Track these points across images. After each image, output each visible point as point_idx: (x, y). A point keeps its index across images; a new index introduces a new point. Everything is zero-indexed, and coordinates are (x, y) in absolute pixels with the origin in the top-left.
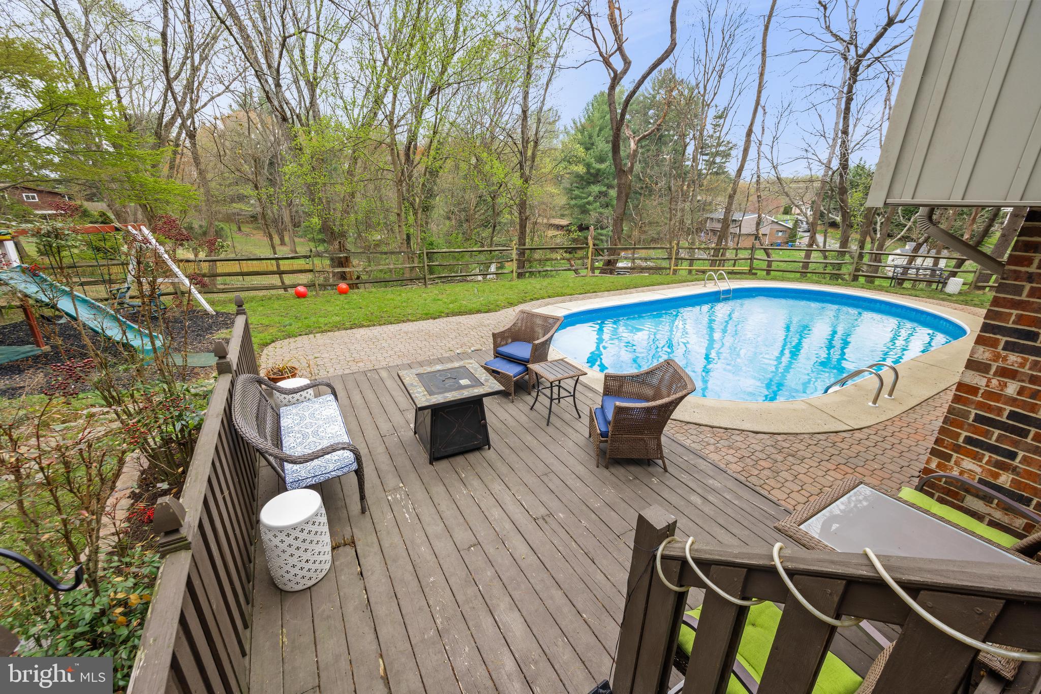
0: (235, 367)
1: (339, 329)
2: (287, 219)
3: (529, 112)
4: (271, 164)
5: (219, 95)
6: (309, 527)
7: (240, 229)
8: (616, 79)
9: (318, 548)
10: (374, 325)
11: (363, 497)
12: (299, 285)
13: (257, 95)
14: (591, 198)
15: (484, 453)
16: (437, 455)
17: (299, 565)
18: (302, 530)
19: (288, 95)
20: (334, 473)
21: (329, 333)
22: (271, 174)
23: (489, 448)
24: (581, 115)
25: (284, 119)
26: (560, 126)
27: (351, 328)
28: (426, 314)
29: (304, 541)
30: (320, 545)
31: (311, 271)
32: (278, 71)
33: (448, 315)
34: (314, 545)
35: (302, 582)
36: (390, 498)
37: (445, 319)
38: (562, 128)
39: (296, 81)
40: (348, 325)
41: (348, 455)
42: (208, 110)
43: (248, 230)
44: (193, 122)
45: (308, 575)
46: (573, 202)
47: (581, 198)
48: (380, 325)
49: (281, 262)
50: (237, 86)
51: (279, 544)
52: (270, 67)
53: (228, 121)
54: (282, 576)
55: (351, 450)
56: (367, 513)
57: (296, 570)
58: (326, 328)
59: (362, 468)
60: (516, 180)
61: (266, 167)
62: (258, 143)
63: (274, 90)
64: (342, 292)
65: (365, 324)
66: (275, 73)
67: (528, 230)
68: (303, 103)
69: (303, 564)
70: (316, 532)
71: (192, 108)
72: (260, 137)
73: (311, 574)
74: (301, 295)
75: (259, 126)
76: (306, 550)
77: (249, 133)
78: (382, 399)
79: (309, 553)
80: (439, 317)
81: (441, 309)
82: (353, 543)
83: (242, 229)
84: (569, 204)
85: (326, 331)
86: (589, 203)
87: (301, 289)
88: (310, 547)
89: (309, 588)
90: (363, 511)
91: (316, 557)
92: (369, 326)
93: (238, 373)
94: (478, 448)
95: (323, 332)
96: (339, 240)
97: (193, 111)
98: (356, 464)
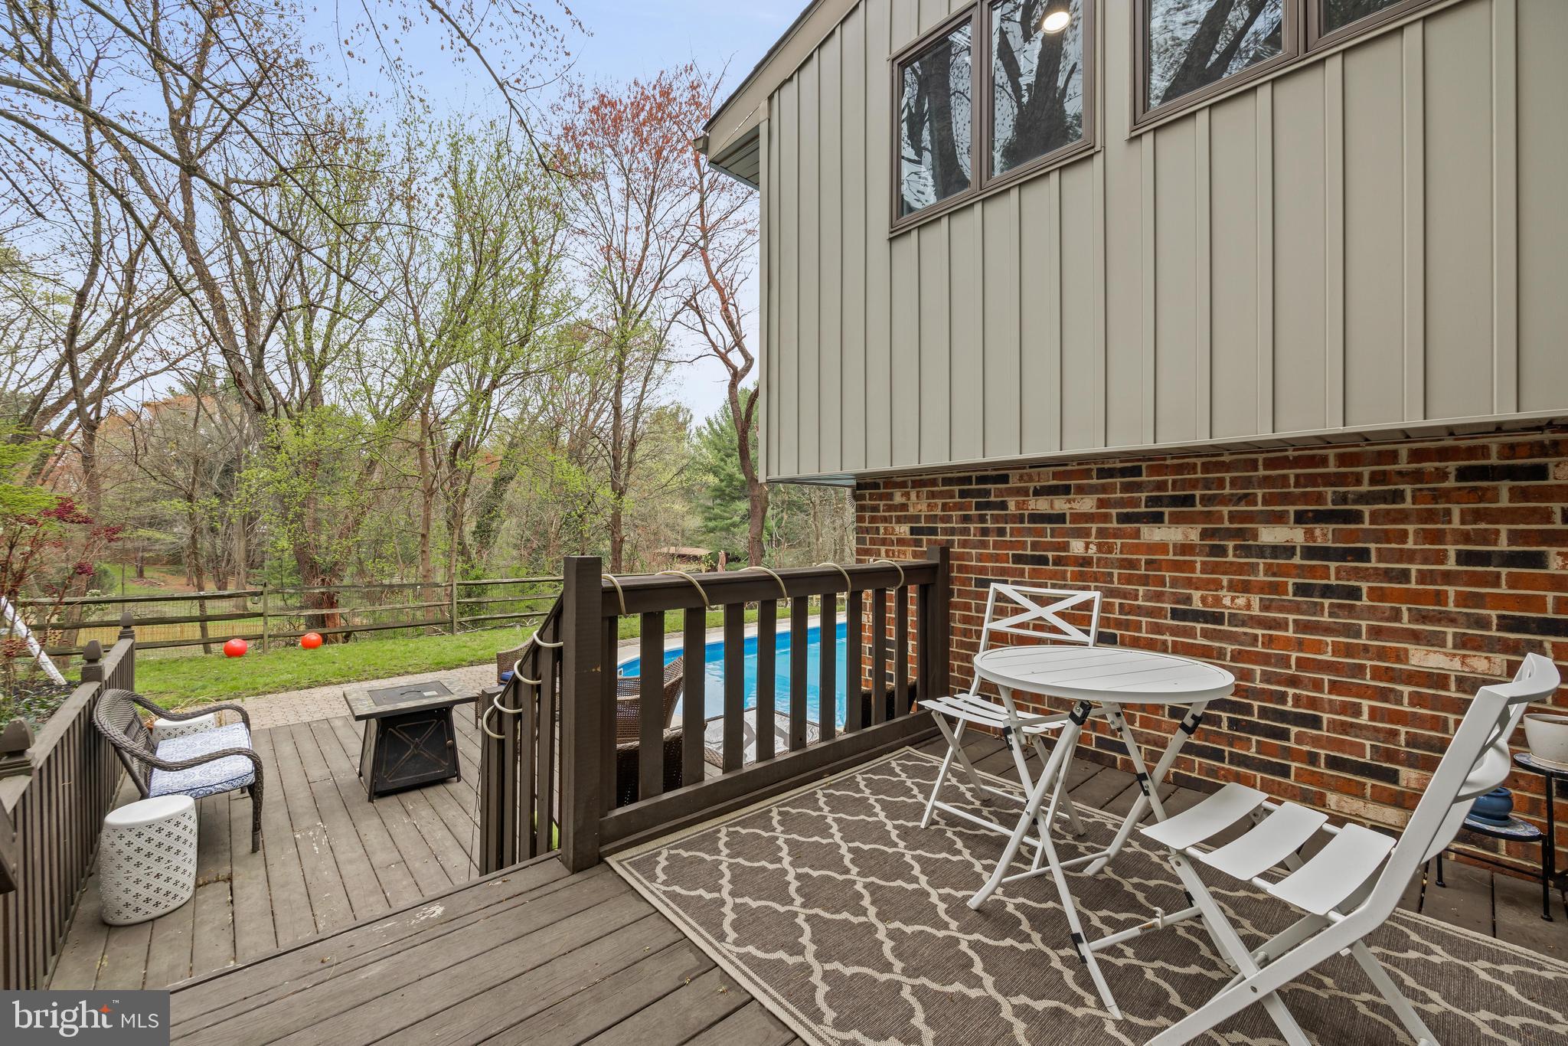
0: (106, 677)
1: (287, 690)
2: (239, 555)
3: (624, 409)
4: (227, 472)
5: (156, 373)
6: (171, 828)
7: (141, 574)
8: (737, 376)
9: (177, 861)
10: (349, 682)
11: (257, 827)
12: (234, 637)
13: (222, 377)
14: (737, 519)
15: (449, 786)
16: (380, 788)
17: (145, 881)
18: (160, 830)
19: (275, 378)
20: (220, 786)
21: (269, 696)
22: (223, 487)
23: (459, 781)
24: (718, 415)
25: (260, 408)
26: (692, 427)
27: (309, 687)
28: (438, 664)
29: (160, 845)
30: (180, 857)
31: (261, 615)
32: (262, 348)
33: (471, 664)
34: (171, 855)
35: (145, 907)
36: (298, 836)
37: (466, 669)
38: (694, 431)
39: (291, 362)
40: (305, 682)
41: (245, 765)
42: (133, 392)
43: (156, 575)
44: (98, 409)
45: (156, 898)
46: (711, 524)
47: (723, 518)
48: (359, 681)
49: (207, 603)
50: (194, 364)
51: (125, 848)
52: (250, 343)
53: (162, 409)
54: (118, 898)
55: (249, 756)
56: (260, 852)
57: (139, 889)
58: (266, 689)
59: (262, 783)
60: (607, 492)
61: (216, 477)
62: (211, 441)
63: (250, 371)
64: (308, 646)
65: (334, 681)
66: (257, 351)
67: (624, 555)
68: (297, 389)
69: (151, 880)
70: (179, 837)
71: (102, 387)
72: (216, 433)
73: (160, 897)
74: (232, 653)
75: (217, 417)
76: (159, 859)
77: (195, 425)
78: (326, 748)
79: (163, 864)
80: (458, 666)
81: (464, 656)
82: (230, 879)
83: (146, 574)
84: (706, 526)
85: (264, 693)
86: (734, 525)
87: (236, 643)
88: (166, 856)
89: (152, 920)
90: (255, 849)
91: (171, 873)
92: (339, 683)
93: (109, 685)
94: (442, 781)
95: (258, 694)
96: (323, 576)
97: (102, 392)
98: (253, 775)
